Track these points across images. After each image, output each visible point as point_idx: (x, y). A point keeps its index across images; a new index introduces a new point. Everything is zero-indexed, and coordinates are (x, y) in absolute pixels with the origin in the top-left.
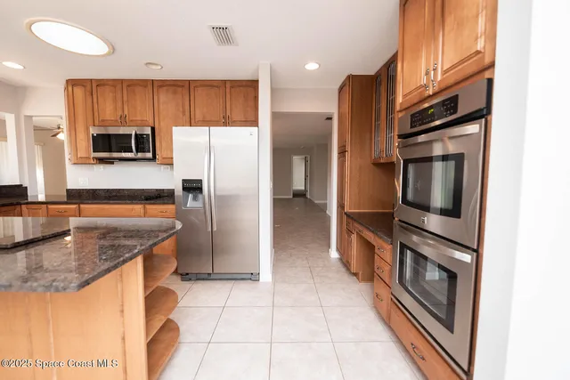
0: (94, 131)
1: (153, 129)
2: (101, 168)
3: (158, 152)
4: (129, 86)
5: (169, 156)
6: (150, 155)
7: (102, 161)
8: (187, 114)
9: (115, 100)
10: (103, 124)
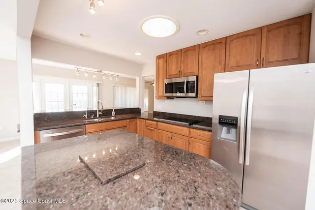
0: (166, 81)
1: (197, 77)
2: (168, 101)
3: (199, 92)
4: (185, 52)
5: (211, 95)
6: (194, 95)
7: (169, 98)
8: (223, 63)
9: (177, 63)
10: (171, 77)
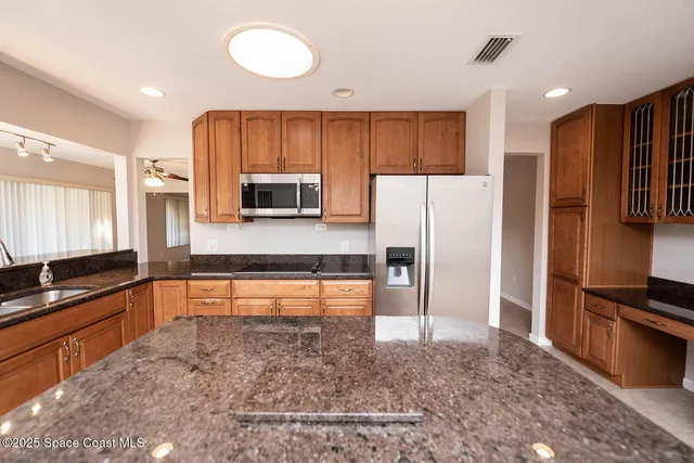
0: (244, 180)
3: (325, 206)
4: (290, 120)
6: (317, 211)
8: (366, 156)
9: (271, 139)
10: (254, 170)
